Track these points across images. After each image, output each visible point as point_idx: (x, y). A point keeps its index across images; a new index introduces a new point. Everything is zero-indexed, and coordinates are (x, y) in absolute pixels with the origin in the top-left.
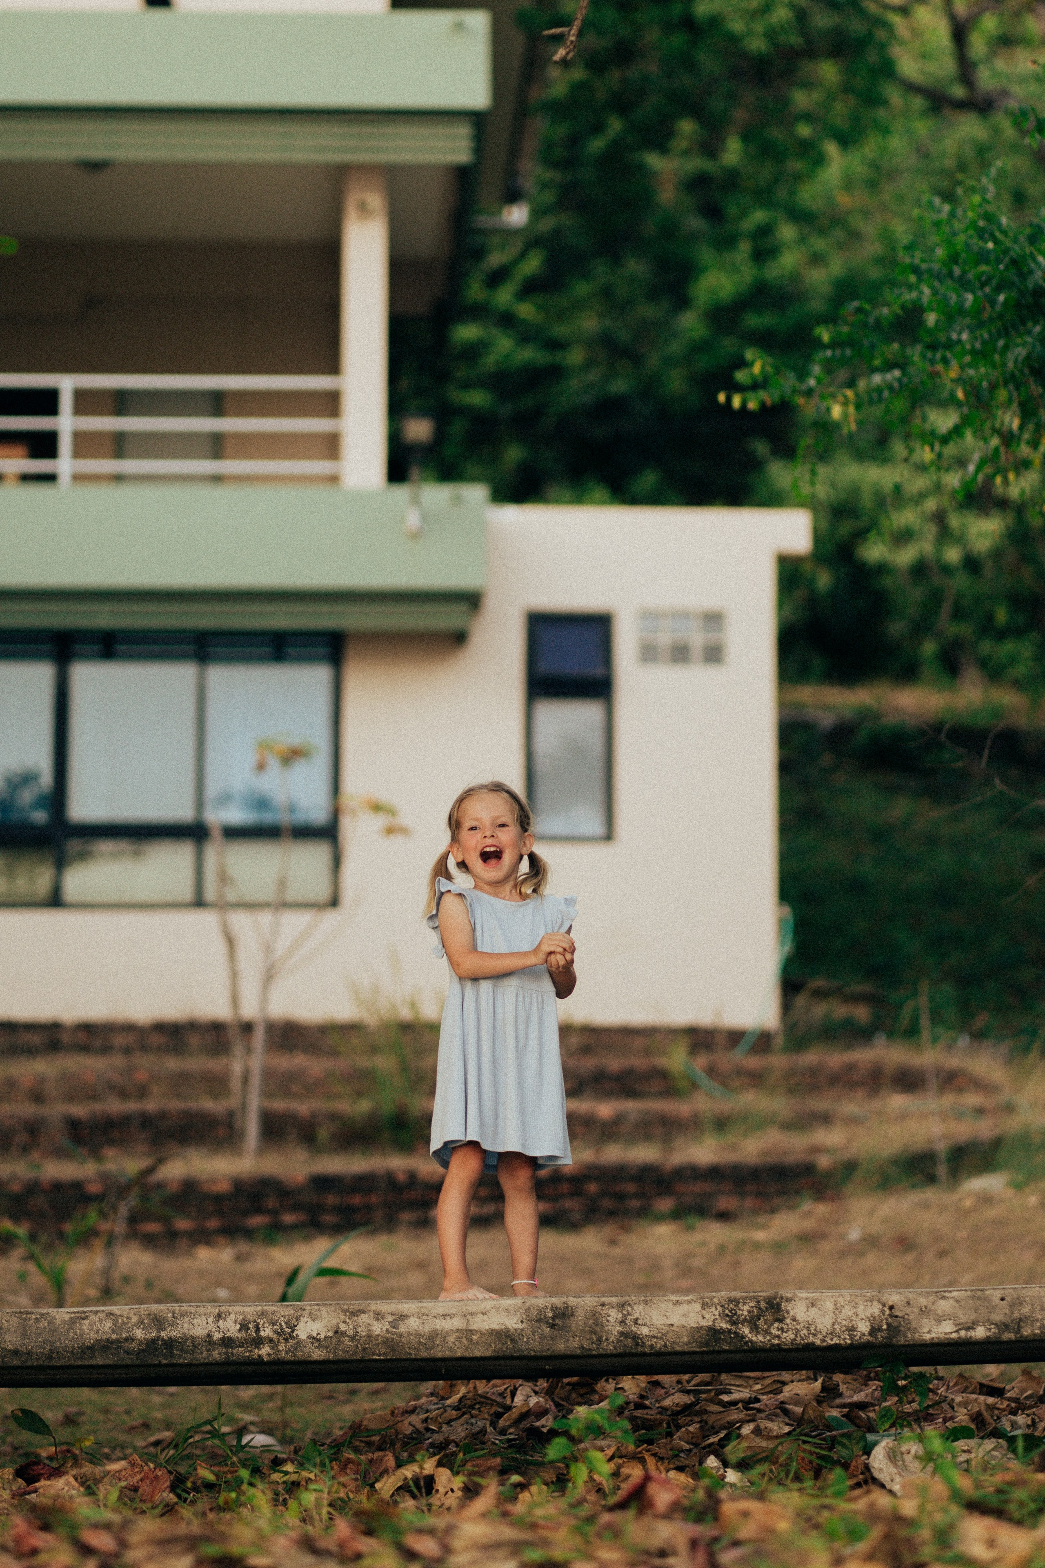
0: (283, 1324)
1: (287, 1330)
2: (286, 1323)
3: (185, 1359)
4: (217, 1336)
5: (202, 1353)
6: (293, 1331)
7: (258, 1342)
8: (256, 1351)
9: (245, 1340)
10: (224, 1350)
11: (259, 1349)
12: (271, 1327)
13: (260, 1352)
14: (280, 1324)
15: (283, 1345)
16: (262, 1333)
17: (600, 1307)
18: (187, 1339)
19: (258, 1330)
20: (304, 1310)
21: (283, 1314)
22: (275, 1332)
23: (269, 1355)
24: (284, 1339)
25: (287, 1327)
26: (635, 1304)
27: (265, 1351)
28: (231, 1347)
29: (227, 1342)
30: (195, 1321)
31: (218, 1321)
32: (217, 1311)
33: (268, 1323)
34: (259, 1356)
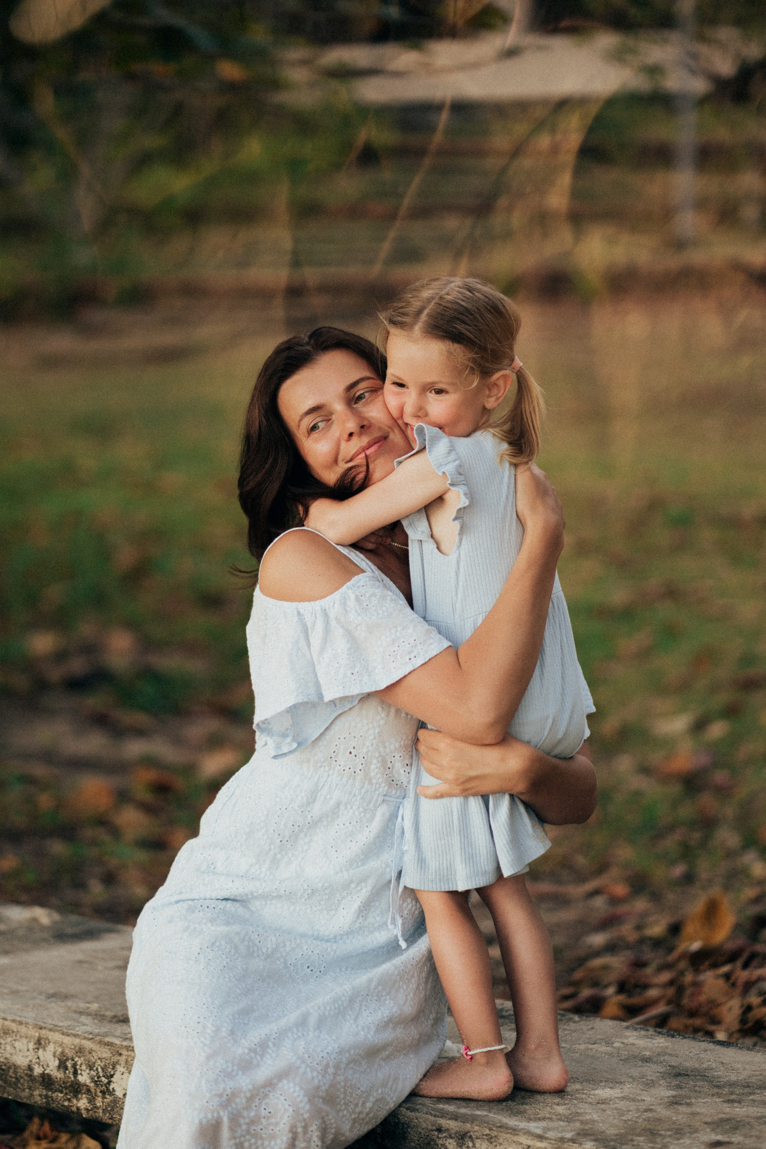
0: (100, 1070)
1: (103, 1079)
2: (103, 1069)
3: (8, 1093)
4: (38, 1071)
5: (24, 1090)
6: (109, 1083)
7: (76, 1089)
8: (75, 1101)
9: (64, 1083)
10: (44, 1092)
11: (78, 1100)
12: (88, 1071)
13: (79, 1105)
14: (97, 1069)
15: (100, 1099)
16: (80, 1078)
17: (436, 1133)
18: (10, 1068)
19: (75, 1073)
20: (120, 1055)
21: (100, 1056)
22: (92, 1079)
23: (87, 1110)
24: (101, 1092)
25: (104, 1076)
26: (477, 1138)
27: (82, 1103)
28: (51, 1090)
29: (47, 1081)
30: (17, 1044)
31: (38, 1049)
32: (37, 1035)
33: (86, 1064)
34: (78, 1109)
